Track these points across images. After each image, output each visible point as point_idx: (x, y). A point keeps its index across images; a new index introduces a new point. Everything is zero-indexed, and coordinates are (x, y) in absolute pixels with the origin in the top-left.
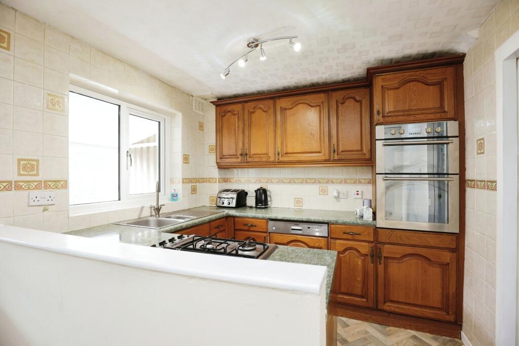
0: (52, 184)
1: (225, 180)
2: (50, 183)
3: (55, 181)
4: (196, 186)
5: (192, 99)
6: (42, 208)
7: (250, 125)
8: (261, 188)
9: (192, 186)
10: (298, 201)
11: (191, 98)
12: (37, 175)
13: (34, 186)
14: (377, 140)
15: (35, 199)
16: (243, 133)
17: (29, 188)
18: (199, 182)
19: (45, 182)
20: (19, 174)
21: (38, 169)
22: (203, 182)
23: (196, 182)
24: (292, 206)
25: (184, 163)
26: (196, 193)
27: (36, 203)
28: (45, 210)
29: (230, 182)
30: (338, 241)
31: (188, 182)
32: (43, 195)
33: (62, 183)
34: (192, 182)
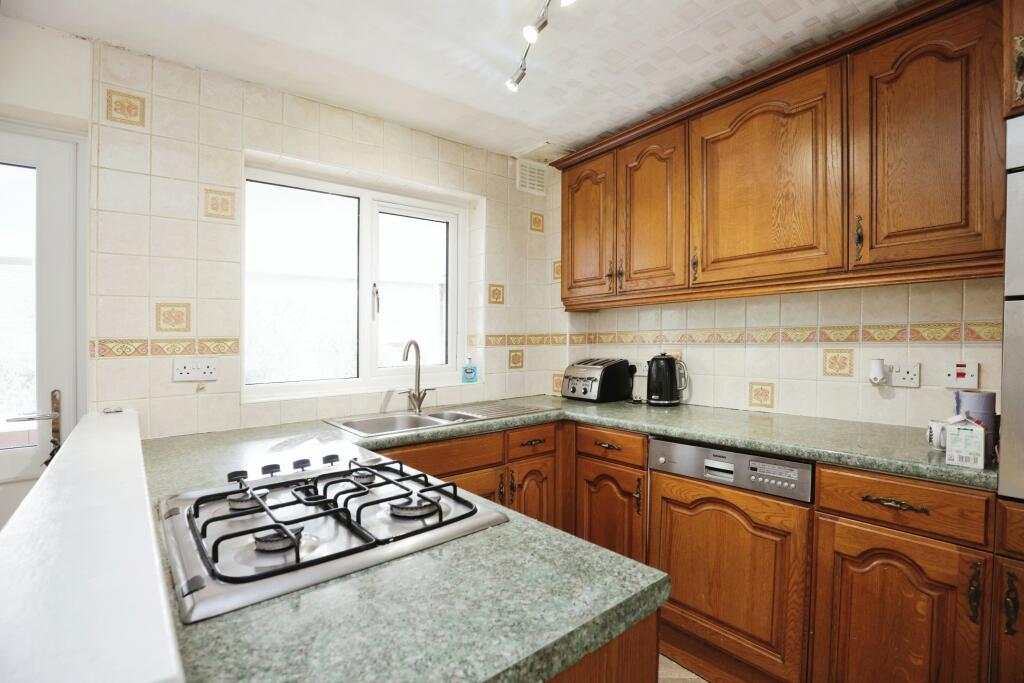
0: (212, 345)
1: (591, 339)
2: (208, 344)
3: (218, 341)
4: (522, 351)
5: (514, 166)
6: (195, 385)
7: (630, 202)
8: (664, 355)
9: (511, 351)
10: (762, 392)
11: (510, 163)
12: (188, 329)
13: (182, 349)
14: (1011, 171)
15: (182, 370)
16: (616, 222)
17: (174, 353)
18: (530, 342)
19: (201, 341)
20: (159, 329)
21: (188, 319)
22: (541, 343)
23: (522, 344)
24: (743, 404)
25: (490, 302)
26: (522, 367)
27: (185, 377)
28: (200, 389)
29: (601, 342)
30: (842, 522)
31: (502, 344)
32: (197, 363)
33: (229, 344)
34: (510, 343)
